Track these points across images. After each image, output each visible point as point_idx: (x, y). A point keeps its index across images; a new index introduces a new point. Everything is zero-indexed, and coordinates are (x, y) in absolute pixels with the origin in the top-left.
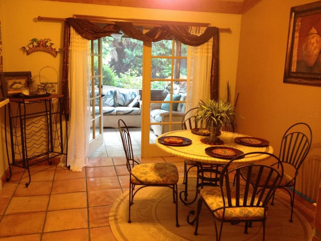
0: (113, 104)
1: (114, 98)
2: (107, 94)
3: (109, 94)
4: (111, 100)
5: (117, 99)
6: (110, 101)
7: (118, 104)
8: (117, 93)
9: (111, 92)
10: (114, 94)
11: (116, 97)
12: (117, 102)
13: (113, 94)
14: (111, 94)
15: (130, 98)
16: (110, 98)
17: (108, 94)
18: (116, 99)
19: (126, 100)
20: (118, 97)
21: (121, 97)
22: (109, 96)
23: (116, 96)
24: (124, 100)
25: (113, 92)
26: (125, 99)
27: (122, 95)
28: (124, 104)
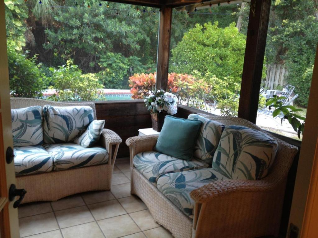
0: (41, 139)
1: (42, 126)
2: (27, 119)
3: (32, 118)
4: (37, 130)
5: (51, 128)
6: (34, 133)
7: (53, 138)
8: (50, 115)
9: (36, 113)
10: (43, 116)
11: (48, 124)
12: (51, 134)
13: (40, 118)
14: (35, 118)
15: (80, 125)
16: (34, 126)
17: (30, 119)
18: (49, 129)
19: (72, 129)
20: (51, 124)
21: (59, 123)
22: (31, 122)
23: (47, 121)
24: (66, 128)
25: (40, 112)
26: (68, 127)
27: (60, 118)
28: (67, 137)
